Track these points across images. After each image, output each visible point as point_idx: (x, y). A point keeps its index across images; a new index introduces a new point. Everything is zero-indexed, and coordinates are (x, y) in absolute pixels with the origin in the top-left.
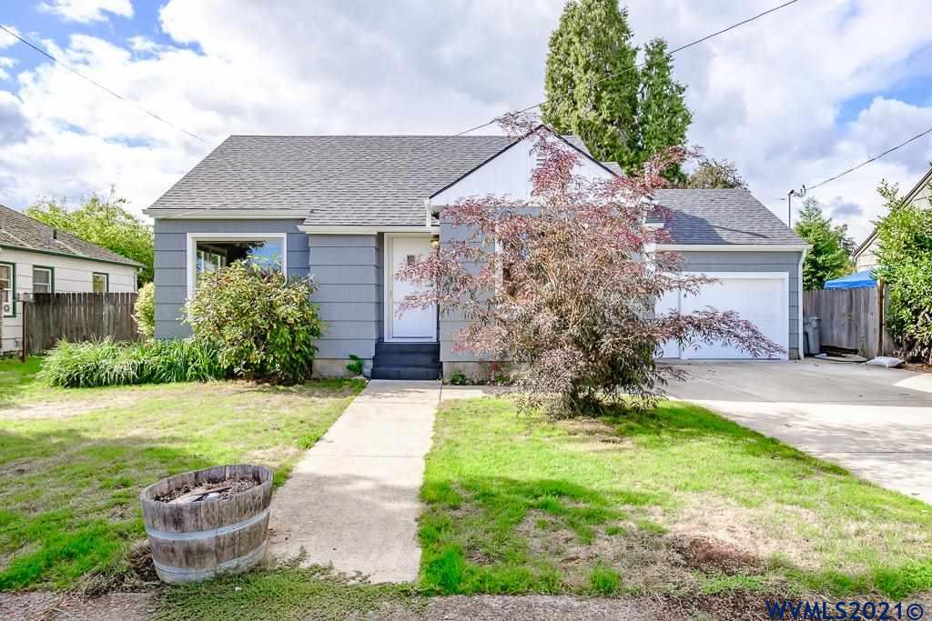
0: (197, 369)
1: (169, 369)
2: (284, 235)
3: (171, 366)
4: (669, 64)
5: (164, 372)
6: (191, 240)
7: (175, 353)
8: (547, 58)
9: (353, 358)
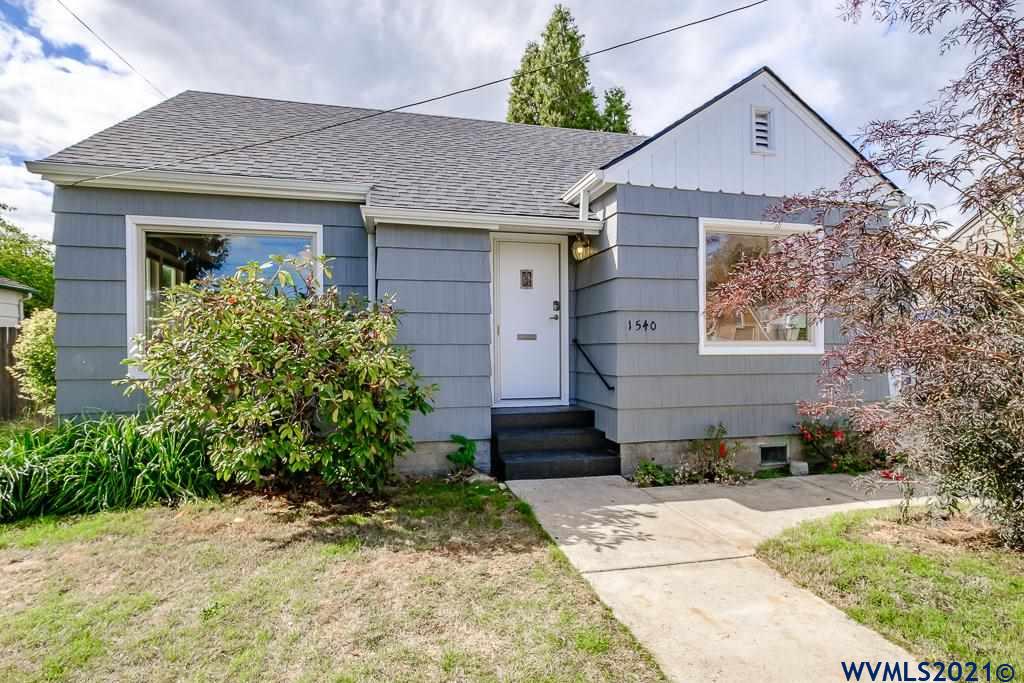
0: (155, 475)
1: (92, 479)
2: (318, 229)
3: (97, 473)
4: (628, 113)
5: (80, 486)
6: (134, 229)
7: (105, 444)
8: (509, 97)
9: (456, 439)
